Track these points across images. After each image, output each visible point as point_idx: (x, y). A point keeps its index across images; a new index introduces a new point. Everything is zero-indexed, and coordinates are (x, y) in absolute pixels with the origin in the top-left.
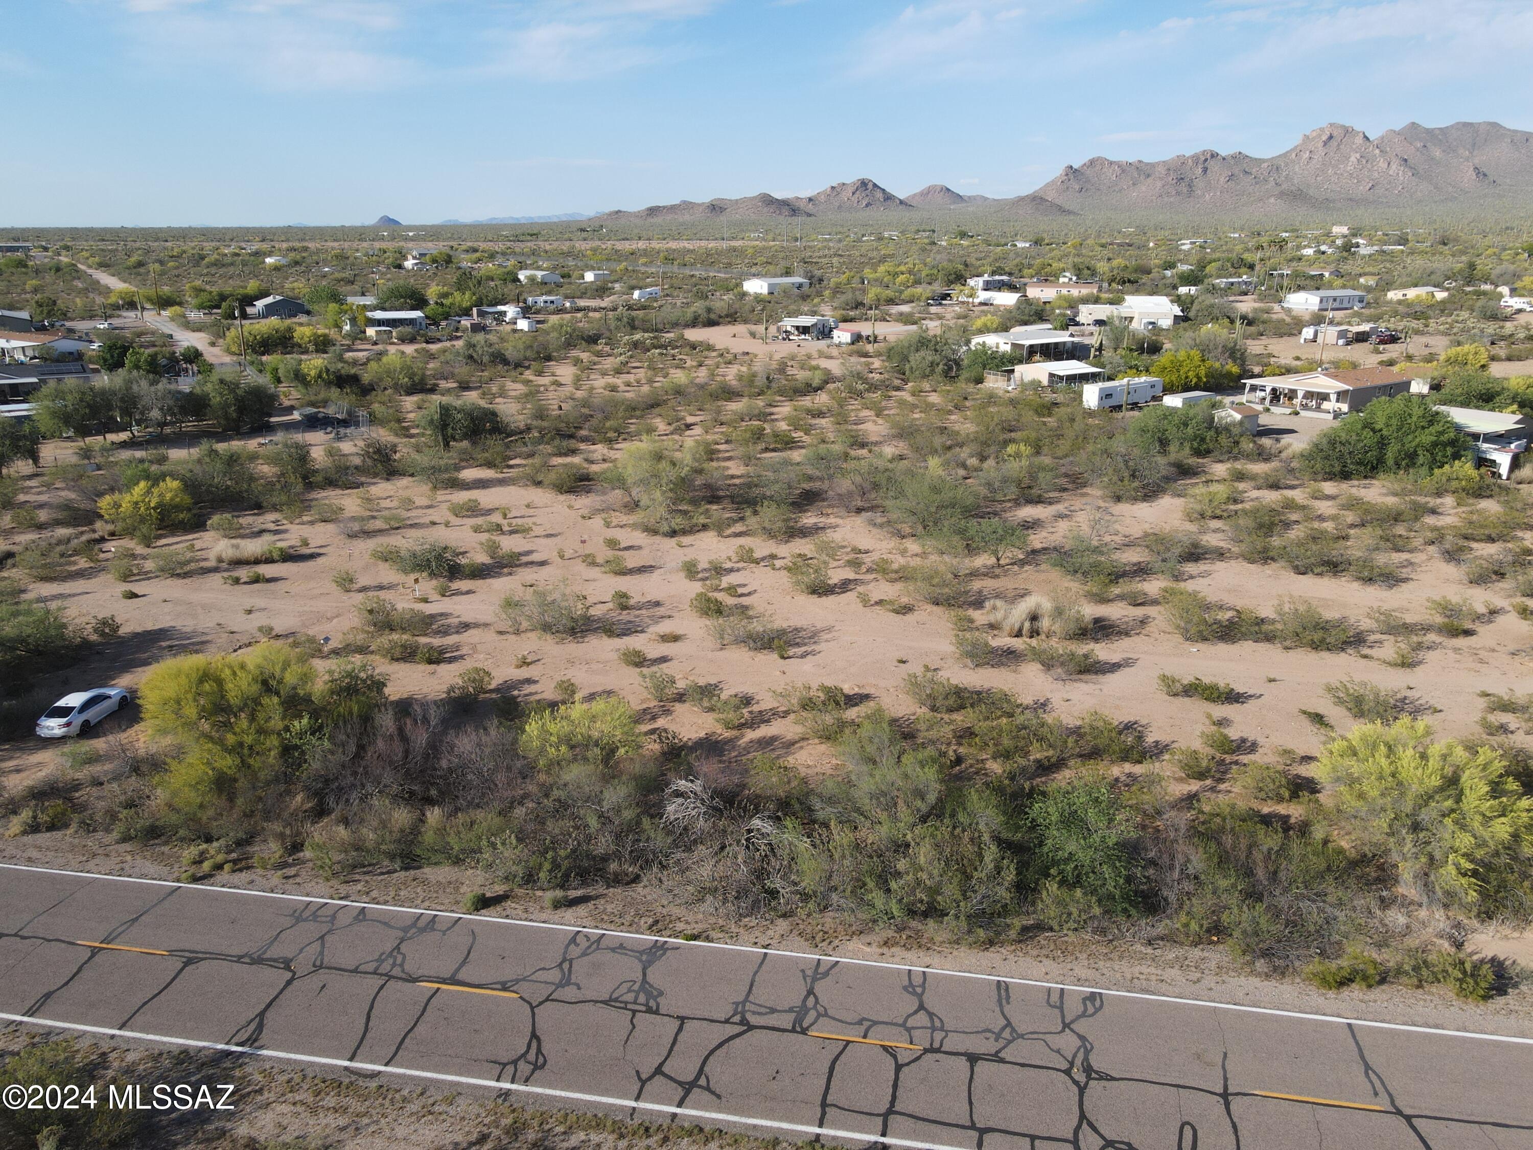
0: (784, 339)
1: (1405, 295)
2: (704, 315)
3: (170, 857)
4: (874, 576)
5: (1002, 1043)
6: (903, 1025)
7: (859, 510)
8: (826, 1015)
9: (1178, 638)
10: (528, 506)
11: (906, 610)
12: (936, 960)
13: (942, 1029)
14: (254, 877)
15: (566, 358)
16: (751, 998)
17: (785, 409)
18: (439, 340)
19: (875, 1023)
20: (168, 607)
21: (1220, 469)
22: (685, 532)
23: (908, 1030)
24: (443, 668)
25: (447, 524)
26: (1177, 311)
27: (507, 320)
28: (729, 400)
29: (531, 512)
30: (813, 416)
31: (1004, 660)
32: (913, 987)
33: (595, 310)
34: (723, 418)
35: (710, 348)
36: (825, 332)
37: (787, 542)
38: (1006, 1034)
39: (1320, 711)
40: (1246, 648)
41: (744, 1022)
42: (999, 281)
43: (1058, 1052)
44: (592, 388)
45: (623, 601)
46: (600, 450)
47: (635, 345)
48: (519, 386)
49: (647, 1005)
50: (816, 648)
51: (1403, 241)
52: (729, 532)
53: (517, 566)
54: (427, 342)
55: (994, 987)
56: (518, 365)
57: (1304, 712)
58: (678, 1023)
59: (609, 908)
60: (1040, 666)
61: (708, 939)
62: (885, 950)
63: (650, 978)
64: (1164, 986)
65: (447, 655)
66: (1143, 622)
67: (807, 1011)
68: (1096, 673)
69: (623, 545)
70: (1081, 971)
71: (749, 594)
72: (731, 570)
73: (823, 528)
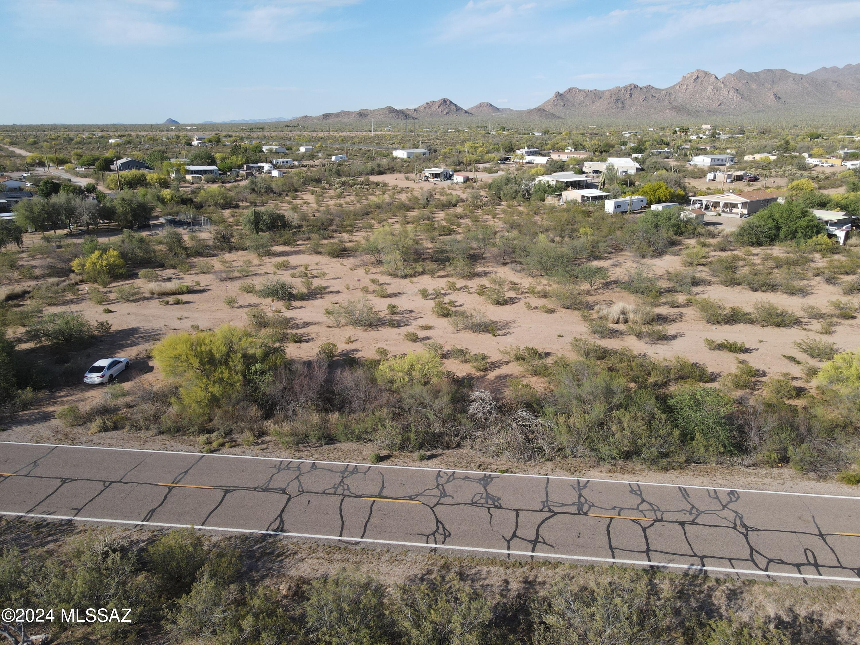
0: (425, 181)
1: (754, 158)
2: (376, 169)
3: (190, 441)
4: (526, 295)
5: (694, 516)
6: (637, 509)
7: (505, 264)
8: (593, 506)
9: (704, 323)
10: (317, 264)
11: (551, 311)
12: (640, 478)
13: (659, 510)
14: (243, 449)
15: (306, 191)
16: (549, 499)
17: (440, 215)
18: (229, 182)
19: (622, 509)
20: (132, 317)
21: (692, 242)
22: (411, 276)
23: (642, 511)
24: (303, 345)
25: (275, 274)
26: (638, 165)
27: (265, 171)
28: (408, 210)
29: (320, 267)
30: (458, 218)
31: (614, 335)
32: (635, 491)
33: (312, 166)
34: (409, 220)
35: (386, 185)
36: (448, 177)
37: (471, 279)
38: (694, 511)
39: (794, 356)
40: (740, 327)
41: (550, 511)
42: (533, 151)
43: (725, 519)
44: (328, 206)
45: (393, 310)
46: (345, 236)
47: (344, 184)
48: (285, 205)
49: (494, 504)
50: (511, 331)
51: (742, 132)
52: (437, 275)
53: (325, 293)
54: (223, 183)
55: (678, 490)
56: (280, 195)
57: (785, 356)
58: (515, 513)
59: (451, 460)
60: (635, 337)
61: (512, 472)
62: (611, 475)
63: (490, 491)
64: (767, 487)
65: (304, 338)
66: (681, 315)
67: (583, 504)
68: (666, 340)
69: (380, 283)
70: (720, 481)
71: (460, 306)
72: (445, 294)
73: (488, 273)
